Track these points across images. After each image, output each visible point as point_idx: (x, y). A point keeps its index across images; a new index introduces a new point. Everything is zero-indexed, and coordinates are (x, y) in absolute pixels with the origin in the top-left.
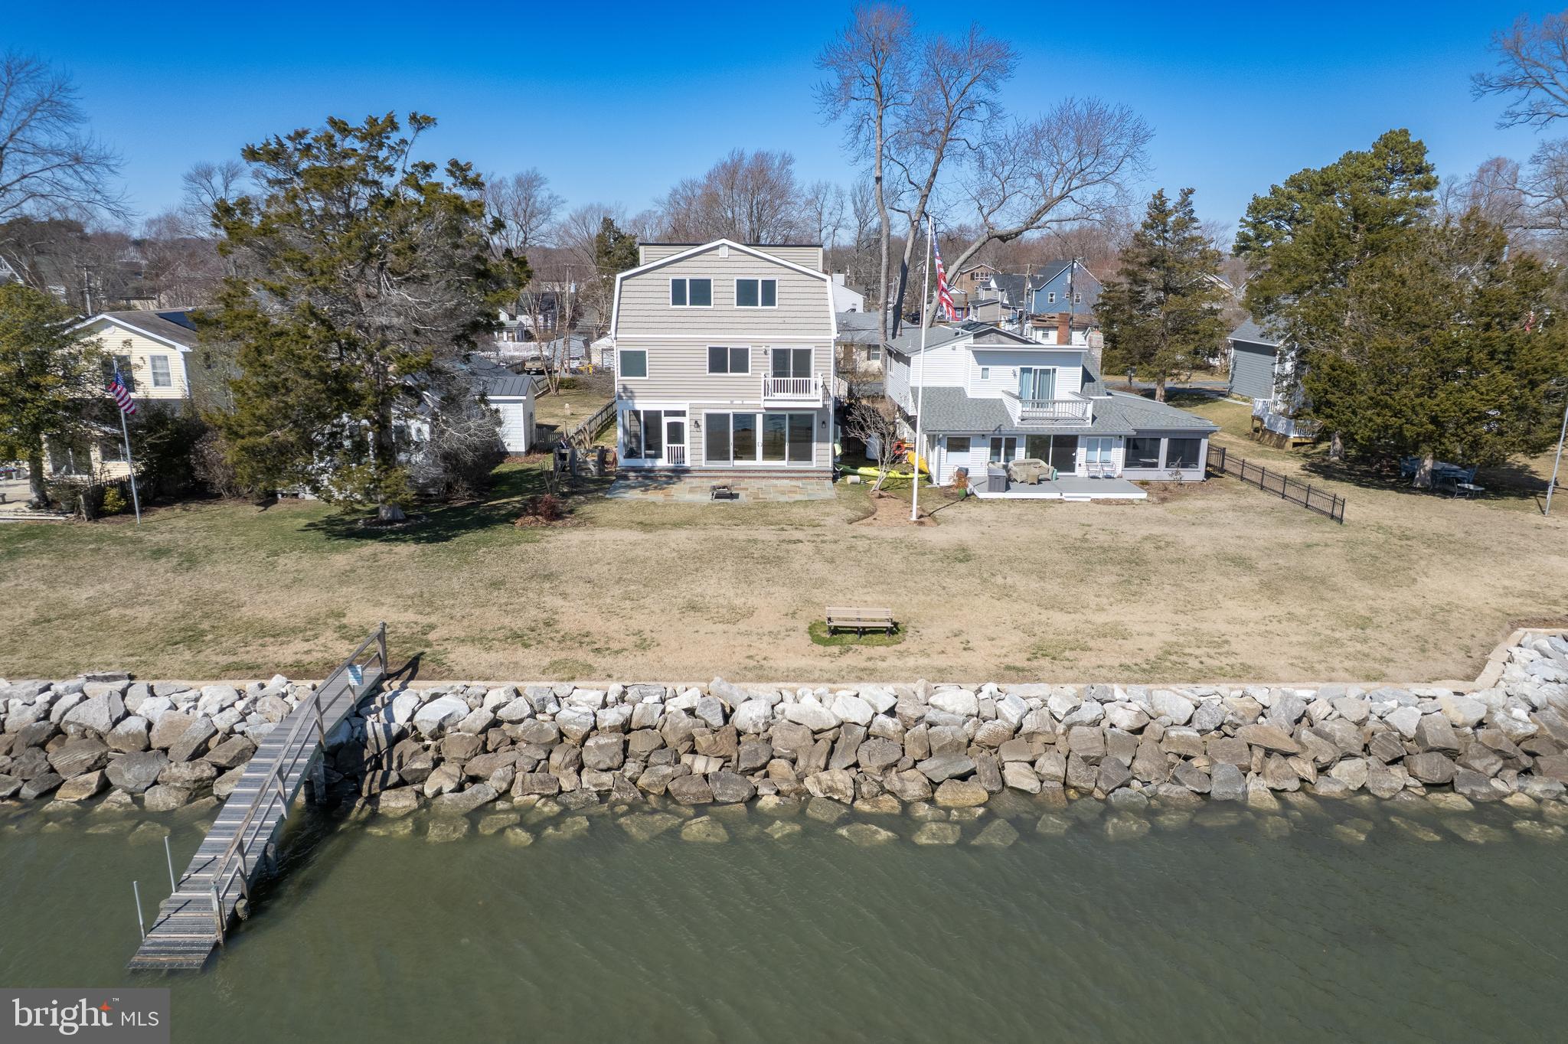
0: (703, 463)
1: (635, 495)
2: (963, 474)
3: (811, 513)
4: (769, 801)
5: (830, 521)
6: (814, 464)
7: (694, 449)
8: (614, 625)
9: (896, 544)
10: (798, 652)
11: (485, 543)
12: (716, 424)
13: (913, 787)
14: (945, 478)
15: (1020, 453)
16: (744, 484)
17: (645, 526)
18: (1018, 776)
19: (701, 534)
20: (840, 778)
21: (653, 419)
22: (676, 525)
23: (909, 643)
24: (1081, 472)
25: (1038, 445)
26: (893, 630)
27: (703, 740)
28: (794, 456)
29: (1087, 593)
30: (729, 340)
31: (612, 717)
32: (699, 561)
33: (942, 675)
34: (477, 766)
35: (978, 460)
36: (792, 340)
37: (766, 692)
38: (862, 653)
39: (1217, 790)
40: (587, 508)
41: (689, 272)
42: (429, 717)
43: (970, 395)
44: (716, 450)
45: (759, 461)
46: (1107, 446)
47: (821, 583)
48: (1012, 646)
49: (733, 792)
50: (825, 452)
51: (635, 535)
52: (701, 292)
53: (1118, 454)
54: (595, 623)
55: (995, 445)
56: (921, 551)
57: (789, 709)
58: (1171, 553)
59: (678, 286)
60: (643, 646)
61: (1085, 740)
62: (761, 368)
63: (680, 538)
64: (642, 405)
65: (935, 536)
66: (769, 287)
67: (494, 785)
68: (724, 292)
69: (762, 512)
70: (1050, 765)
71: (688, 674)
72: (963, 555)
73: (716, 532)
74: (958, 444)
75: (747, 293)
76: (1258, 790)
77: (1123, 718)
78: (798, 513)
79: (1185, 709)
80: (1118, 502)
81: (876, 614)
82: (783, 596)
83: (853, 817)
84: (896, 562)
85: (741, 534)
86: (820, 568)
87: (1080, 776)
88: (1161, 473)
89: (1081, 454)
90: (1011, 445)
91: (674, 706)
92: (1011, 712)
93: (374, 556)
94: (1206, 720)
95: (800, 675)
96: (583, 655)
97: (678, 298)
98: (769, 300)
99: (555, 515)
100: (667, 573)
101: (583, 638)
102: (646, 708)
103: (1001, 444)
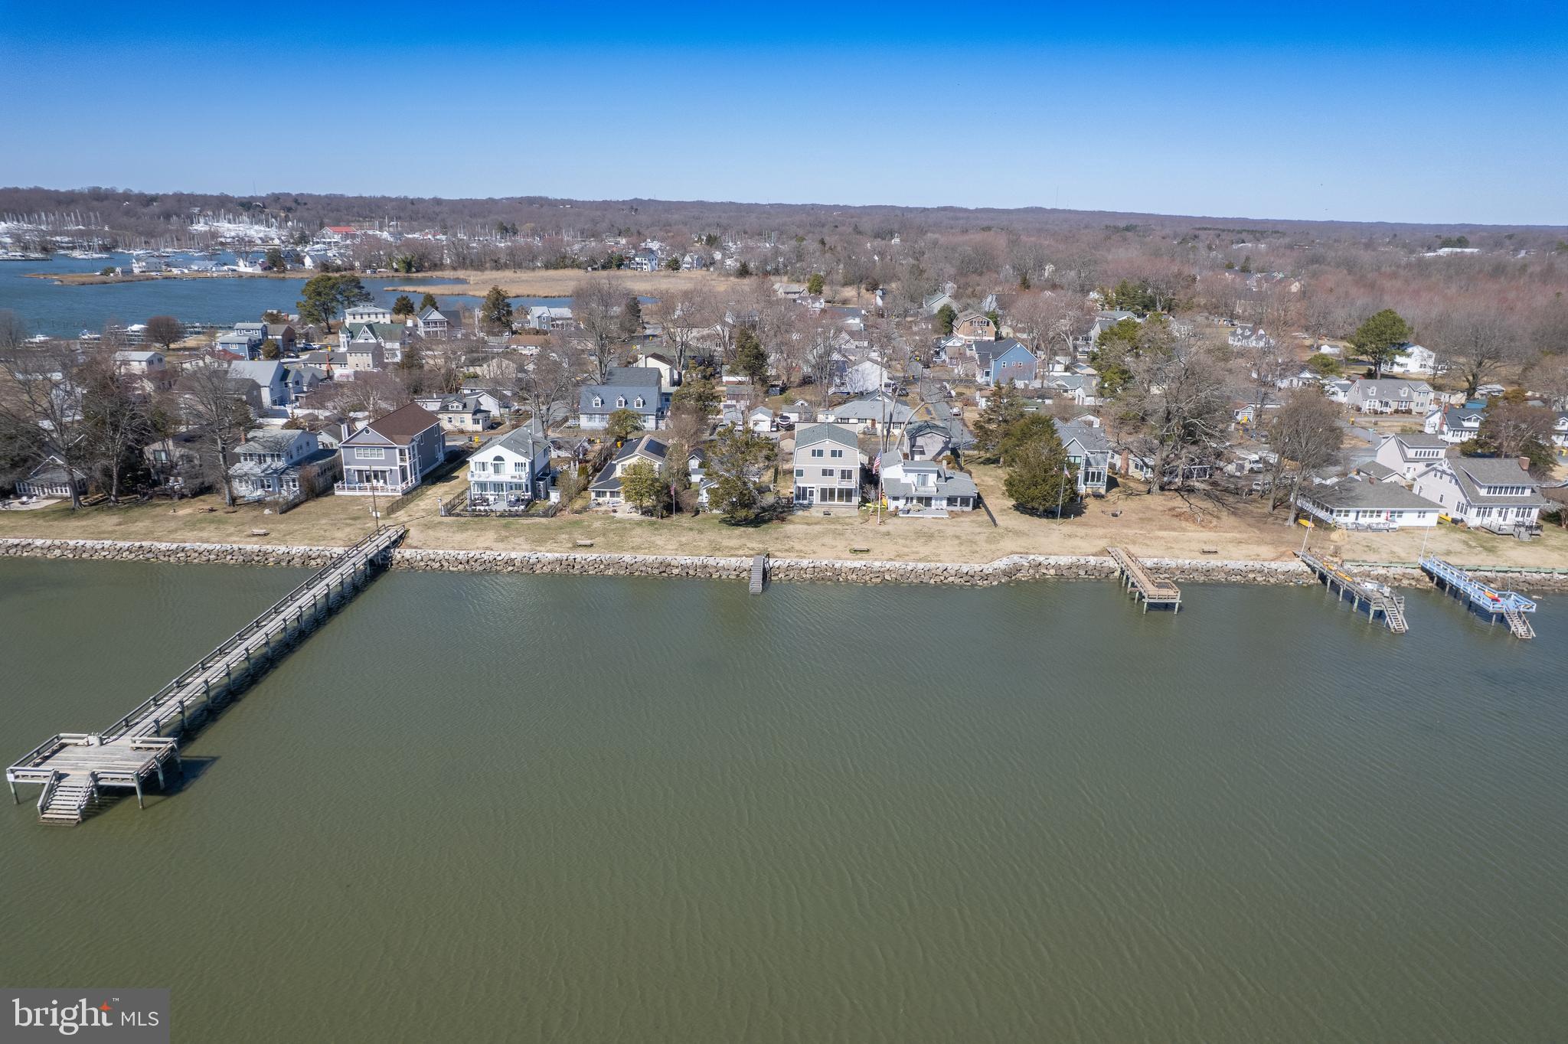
0: (819, 502)
1: (800, 513)
2: (897, 507)
3: (850, 521)
4: (841, 579)
5: (856, 523)
6: (852, 503)
7: (816, 498)
8: (807, 548)
9: (872, 531)
10: (847, 554)
11: (770, 528)
12: (823, 491)
13: (868, 578)
14: (892, 508)
15: (915, 501)
16: (832, 510)
17: (808, 524)
18: (887, 577)
19: (822, 527)
20: (854, 576)
21: (805, 489)
22: (816, 524)
23: (871, 553)
24: (933, 507)
25: (920, 499)
26: (868, 551)
27: (829, 570)
28: (847, 501)
29: (915, 544)
30: (829, 467)
31: (811, 565)
32: (824, 534)
33: (876, 560)
34: (787, 573)
35: (901, 503)
36: (847, 467)
37: (840, 562)
38: (860, 555)
39: (924, 581)
40: (790, 517)
41: (817, 448)
42: (777, 564)
43: (902, 482)
44: (823, 498)
45: (836, 502)
46: (941, 499)
47: (852, 540)
48: (892, 555)
49: (836, 578)
50: (856, 500)
51: (805, 527)
52: (820, 453)
53: (945, 502)
54: (803, 548)
55: (907, 499)
56: (877, 532)
57: (845, 565)
58: (942, 534)
59: (814, 451)
60: (814, 553)
61: (901, 572)
62: (837, 475)
63: (817, 528)
64: (801, 485)
65: (883, 529)
66: (840, 452)
67: (791, 576)
68: (827, 453)
69: (837, 520)
70: (893, 576)
71: (825, 558)
72: (888, 534)
73: (826, 526)
74: (896, 498)
75: (834, 453)
76: (932, 581)
77: (910, 568)
78: (847, 520)
79: (922, 567)
80: (939, 518)
81: (865, 548)
82: (844, 543)
83: (856, 582)
84: (871, 535)
85: (833, 527)
86: (853, 537)
87: (899, 578)
88: (957, 508)
89: (933, 502)
90: (912, 499)
91: (823, 564)
92: (888, 566)
93: (744, 531)
94: (925, 569)
95: (847, 559)
96: (803, 554)
97: (814, 455)
98: (840, 455)
99: (783, 520)
100: (816, 537)
101: (801, 551)
102: (817, 564)
103: (909, 499)
